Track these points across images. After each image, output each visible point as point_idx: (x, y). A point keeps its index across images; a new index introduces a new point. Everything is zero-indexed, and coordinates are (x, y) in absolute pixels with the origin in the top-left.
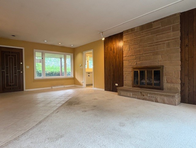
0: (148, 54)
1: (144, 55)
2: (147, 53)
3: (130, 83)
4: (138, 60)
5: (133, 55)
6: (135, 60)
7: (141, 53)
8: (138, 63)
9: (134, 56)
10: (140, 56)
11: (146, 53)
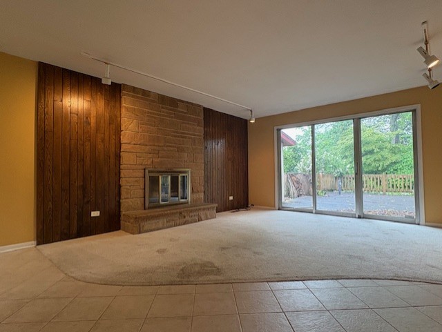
0: (172, 149)
1: (165, 148)
2: (171, 146)
3: (139, 202)
4: (155, 155)
5: (147, 143)
6: (150, 156)
7: (160, 144)
8: (155, 160)
9: (148, 147)
10: (157, 148)
11: (168, 146)
